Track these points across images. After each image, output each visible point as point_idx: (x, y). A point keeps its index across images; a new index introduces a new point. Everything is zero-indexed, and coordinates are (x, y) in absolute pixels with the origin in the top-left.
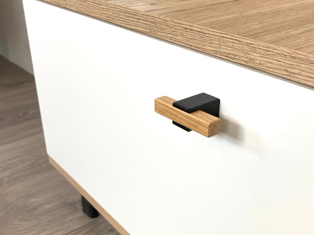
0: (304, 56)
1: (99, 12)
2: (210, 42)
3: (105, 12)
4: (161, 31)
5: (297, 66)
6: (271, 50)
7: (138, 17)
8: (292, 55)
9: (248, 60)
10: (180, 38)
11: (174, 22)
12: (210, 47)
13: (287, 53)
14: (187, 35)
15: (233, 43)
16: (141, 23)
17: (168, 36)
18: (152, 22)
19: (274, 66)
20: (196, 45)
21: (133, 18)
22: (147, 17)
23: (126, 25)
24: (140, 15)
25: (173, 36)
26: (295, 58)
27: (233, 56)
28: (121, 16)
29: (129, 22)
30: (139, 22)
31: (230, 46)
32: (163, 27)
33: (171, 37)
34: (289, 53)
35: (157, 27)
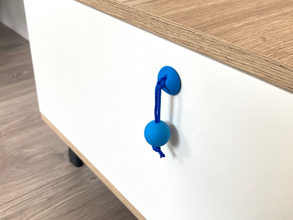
0: (238, 47)
2: (171, 31)
4: (135, 19)
5: (233, 54)
6: (215, 41)
7: (117, 6)
8: (230, 46)
9: (199, 47)
10: (149, 26)
11: (145, 13)
12: (171, 35)
13: (226, 44)
14: (154, 24)
15: (188, 33)
16: (119, 11)
17: (140, 23)
18: (128, 11)
19: (217, 54)
20: (161, 32)
21: (113, 6)
22: (124, 7)
23: (107, 11)
24: (119, 5)
25: (144, 24)
26: (232, 49)
27: (188, 43)
28: (104, 4)
29: (110, 9)
30: (117, 10)
31: (186, 35)
32: (136, 16)
33: (142, 25)
34: (228, 45)
35: (131, 16)
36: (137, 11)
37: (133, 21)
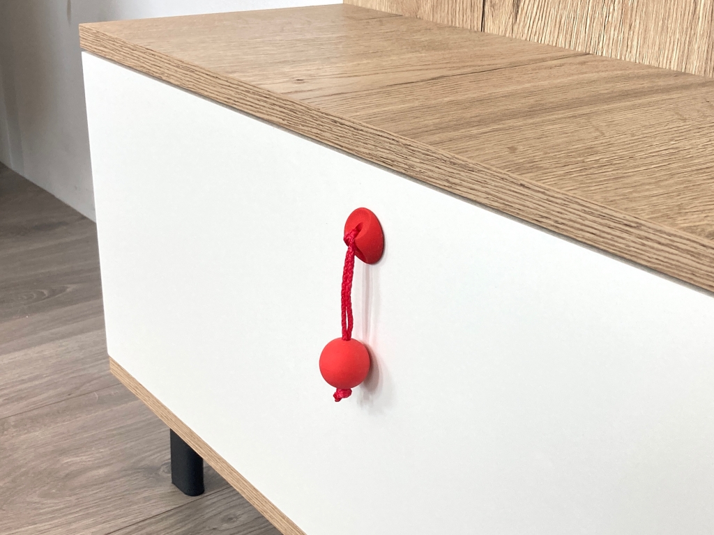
1: (215, 89)
2: (364, 141)
3: (224, 90)
5: (457, 174)
7: (273, 102)
10: (327, 135)
13: (447, 157)
14: (336, 130)
16: (277, 110)
17: (313, 131)
18: (291, 110)
20: (349, 145)
21: (265, 102)
22: (285, 102)
23: (255, 112)
24: (276, 99)
25: (319, 132)
28: (248, 99)
29: (259, 108)
30: (273, 109)
31: (387, 148)
35: (298, 118)
36: (308, 108)
37: (301, 127)
